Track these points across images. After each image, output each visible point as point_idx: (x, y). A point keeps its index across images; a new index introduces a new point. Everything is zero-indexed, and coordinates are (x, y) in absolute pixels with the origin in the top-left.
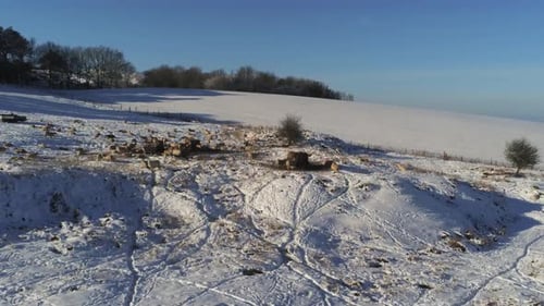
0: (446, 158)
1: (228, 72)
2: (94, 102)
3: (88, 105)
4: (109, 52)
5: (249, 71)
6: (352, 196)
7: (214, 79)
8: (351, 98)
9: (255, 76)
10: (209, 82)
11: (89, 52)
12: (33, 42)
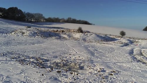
0: (111, 35)
1: (65, 19)
2: (39, 25)
3: (38, 25)
4: (40, 14)
5: (70, 18)
6: (89, 35)
7: (62, 20)
8: (94, 25)
9: (71, 19)
10: (61, 21)
11: (36, 14)
12: (25, 12)
